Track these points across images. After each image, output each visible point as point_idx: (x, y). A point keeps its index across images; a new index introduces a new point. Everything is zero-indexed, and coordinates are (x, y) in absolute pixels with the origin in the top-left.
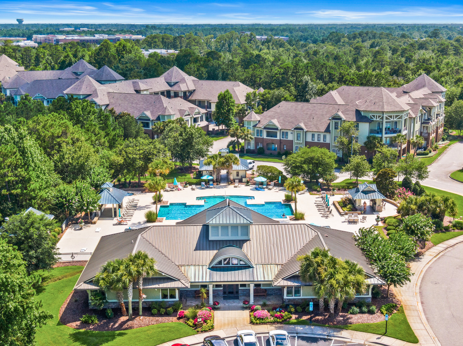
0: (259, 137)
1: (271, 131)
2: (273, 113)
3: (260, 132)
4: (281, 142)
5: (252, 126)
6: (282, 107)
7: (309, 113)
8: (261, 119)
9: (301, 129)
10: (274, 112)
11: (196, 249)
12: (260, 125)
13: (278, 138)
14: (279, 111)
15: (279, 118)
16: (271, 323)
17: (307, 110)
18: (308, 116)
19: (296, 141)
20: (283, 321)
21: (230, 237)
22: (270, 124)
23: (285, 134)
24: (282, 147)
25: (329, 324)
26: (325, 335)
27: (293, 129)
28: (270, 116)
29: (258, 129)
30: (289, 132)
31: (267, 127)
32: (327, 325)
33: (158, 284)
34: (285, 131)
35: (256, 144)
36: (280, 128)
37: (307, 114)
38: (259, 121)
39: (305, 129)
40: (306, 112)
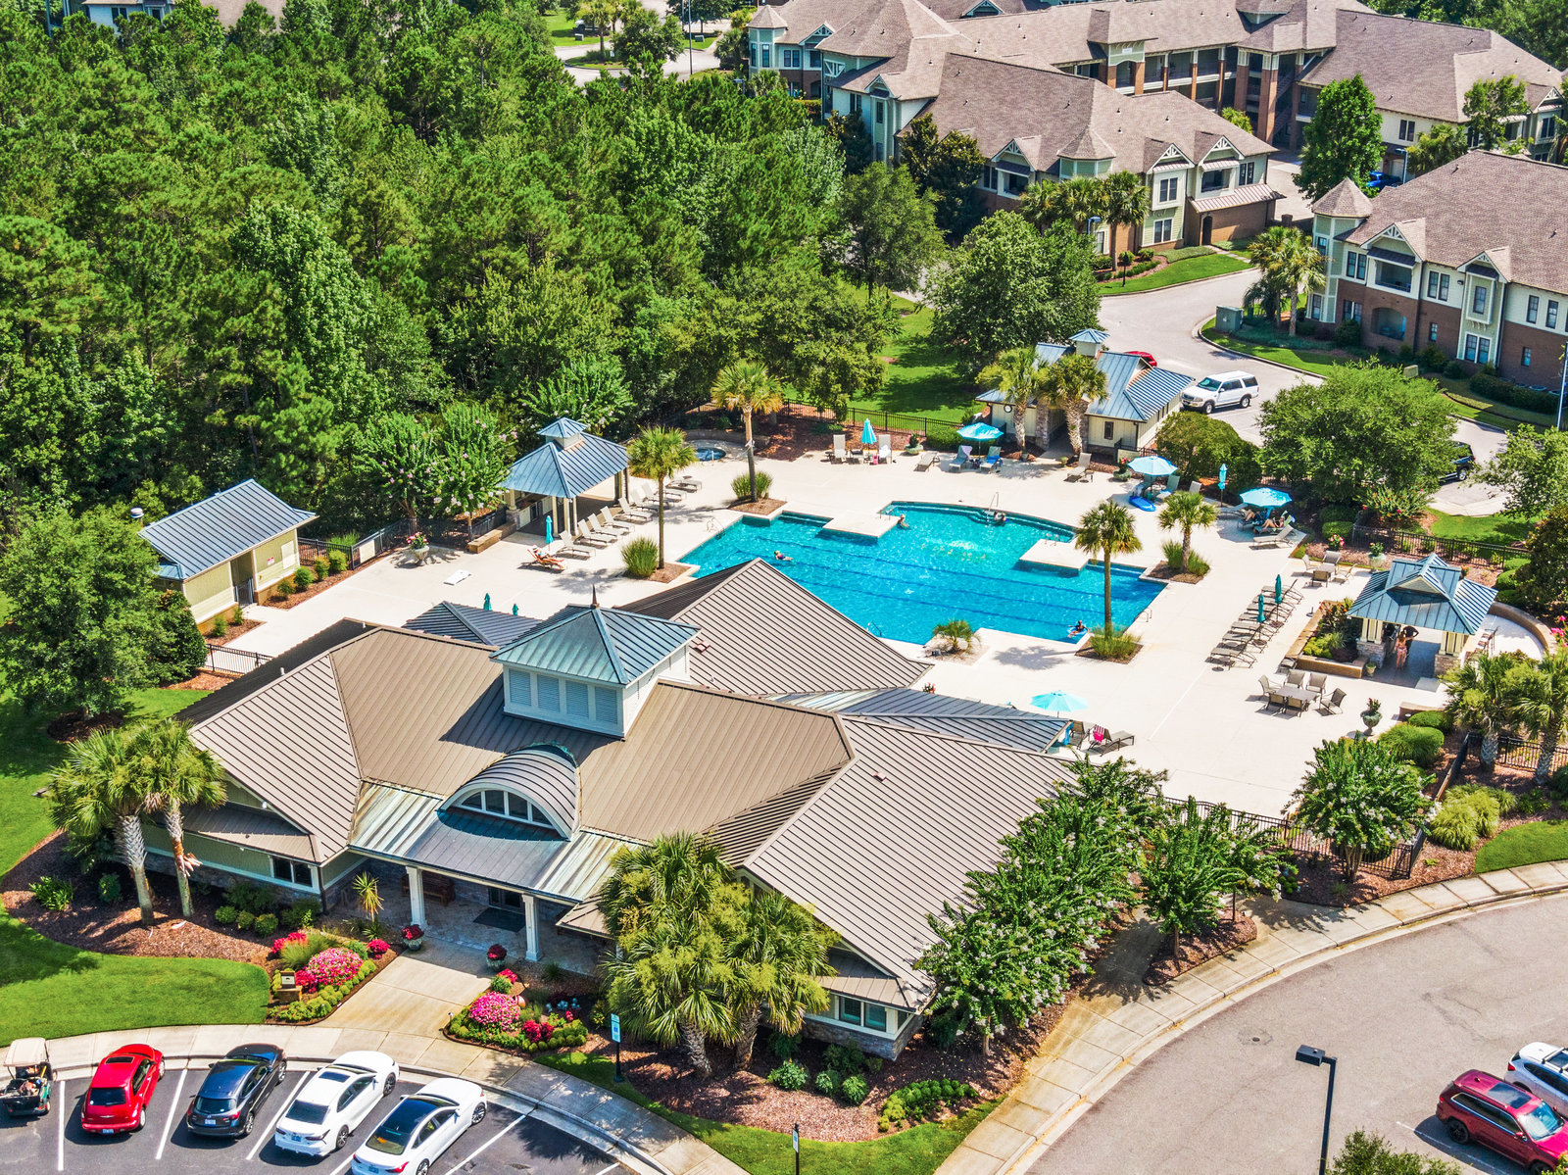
0: (1355, 280)
1: (1396, 264)
2: (1424, 192)
3: (1356, 263)
4: (1425, 309)
5: (1332, 235)
6: (1464, 171)
7: (1548, 210)
8: (1376, 211)
9: (1490, 271)
10: (1431, 188)
11: (446, 738)
12: (1362, 233)
13: (1414, 294)
14: (1446, 188)
15: (1437, 215)
16: (502, 1046)
17: (1546, 198)
18: (1540, 220)
19: (1467, 316)
20: (539, 1050)
21: (561, 714)
22: (1390, 236)
23: (1438, 281)
24: (1424, 328)
25: (665, 1104)
26: (608, 1139)
27: (1463, 269)
28: (1407, 205)
29: (1353, 249)
30: (1454, 278)
31: (1384, 246)
32: (657, 1104)
33: (247, 832)
34: (1441, 271)
35: (1344, 305)
36: (1422, 254)
37: (1539, 213)
38: (1364, 220)
39: (1506, 276)
40: (1537, 205)
